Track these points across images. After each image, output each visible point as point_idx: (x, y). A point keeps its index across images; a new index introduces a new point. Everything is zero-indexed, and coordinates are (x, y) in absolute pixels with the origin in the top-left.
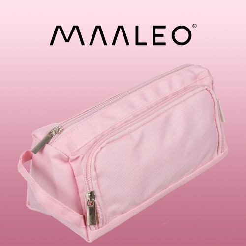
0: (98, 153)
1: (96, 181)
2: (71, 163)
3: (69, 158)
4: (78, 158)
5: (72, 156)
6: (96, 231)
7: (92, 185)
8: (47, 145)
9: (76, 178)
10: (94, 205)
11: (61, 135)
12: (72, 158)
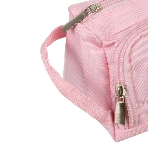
0: (135, 42)
1: (129, 74)
2: (105, 49)
3: (102, 43)
4: (113, 43)
5: (106, 40)
6: (125, 130)
7: (124, 79)
8: (79, 25)
9: (109, 66)
10: (124, 102)
11: (97, 14)
12: (105, 43)
